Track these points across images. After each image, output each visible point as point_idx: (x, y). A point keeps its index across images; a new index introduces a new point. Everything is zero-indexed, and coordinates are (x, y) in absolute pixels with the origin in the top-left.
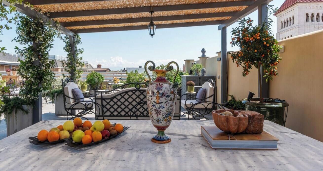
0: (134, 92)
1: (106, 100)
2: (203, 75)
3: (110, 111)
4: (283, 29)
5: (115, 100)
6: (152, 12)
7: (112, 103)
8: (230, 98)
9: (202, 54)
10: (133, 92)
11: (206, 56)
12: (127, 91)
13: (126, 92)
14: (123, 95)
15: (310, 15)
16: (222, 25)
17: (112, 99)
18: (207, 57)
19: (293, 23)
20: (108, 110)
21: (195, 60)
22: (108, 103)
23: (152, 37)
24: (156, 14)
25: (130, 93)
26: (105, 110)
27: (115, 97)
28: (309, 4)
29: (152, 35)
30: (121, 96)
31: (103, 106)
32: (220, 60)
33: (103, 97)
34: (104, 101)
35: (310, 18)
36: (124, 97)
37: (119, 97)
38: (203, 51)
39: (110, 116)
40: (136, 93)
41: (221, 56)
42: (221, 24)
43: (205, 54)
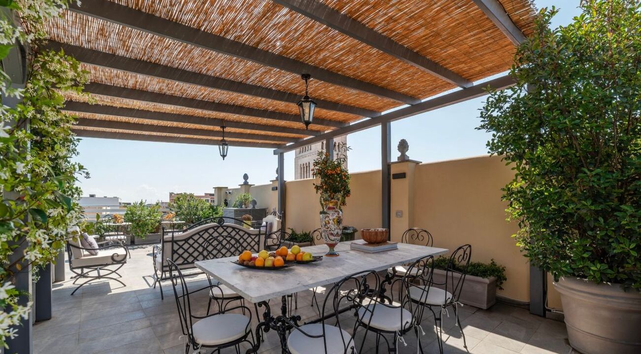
0: (216, 228)
1: (179, 243)
2: (254, 207)
3: (183, 258)
4: (301, 154)
5: (191, 241)
6: (223, 127)
7: (186, 246)
8: (290, 232)
9: (244, 181)
10: (214, 229)
11: (249, 184)
12: (207, 228)
13: (206, 230)
14: (201, 234)
16: (279, 150)
17: (186, 241)
18: (251, 185)
19: (311, 149)
20: (181, 256)
21: (229, 188)
22: (181, 247)
23: (224, 159)
24: (228, 129)
25: (211, 231)
26: (176, 256)
27: (191, 237)
29: (224, 156)
30: (199, 235)
31: (174, 252)
32: (277, 189)
33: (175, 239)
34: (175, 244)
36: (203, 236)
37: (196, 237)
38: (246, 177)
39: (183, 264)
40: (218, 230)
41: (277, 184)
42: (278, 148)
43: (248, 181)
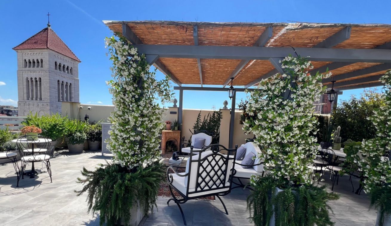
4: (28, 69)
15: (58, 64)
28: (58, 54)
35: (58, 66)
